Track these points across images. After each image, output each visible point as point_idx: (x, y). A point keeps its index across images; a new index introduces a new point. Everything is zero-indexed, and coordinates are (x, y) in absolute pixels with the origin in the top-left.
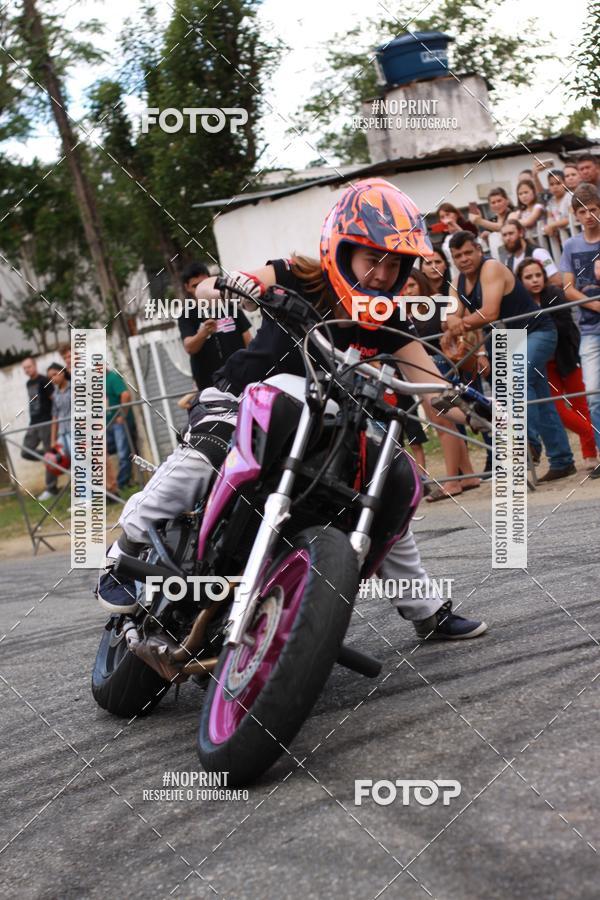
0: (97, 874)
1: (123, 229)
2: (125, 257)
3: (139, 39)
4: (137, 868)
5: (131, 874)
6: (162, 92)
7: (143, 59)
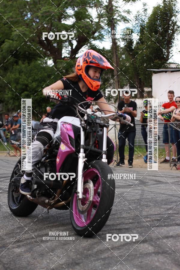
0: (83, 260)
1: (125, 73)
2: (124, 81)
3: (141, 18)
4: (95, 261)
5: (92, 262)
6: (145, 34)
7: (141, 24)
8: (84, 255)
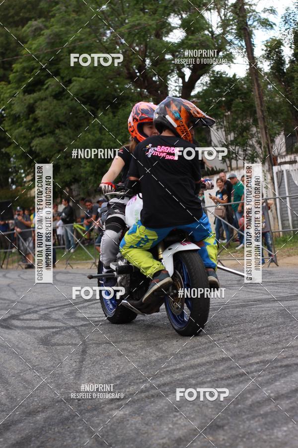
0: (228, 419)
1: (276, 114)
2: (275, 127)
3: (293, 18)
4: (248, 419)
5: (245, 422)
7: (294, 29)
8: (229, 412)
